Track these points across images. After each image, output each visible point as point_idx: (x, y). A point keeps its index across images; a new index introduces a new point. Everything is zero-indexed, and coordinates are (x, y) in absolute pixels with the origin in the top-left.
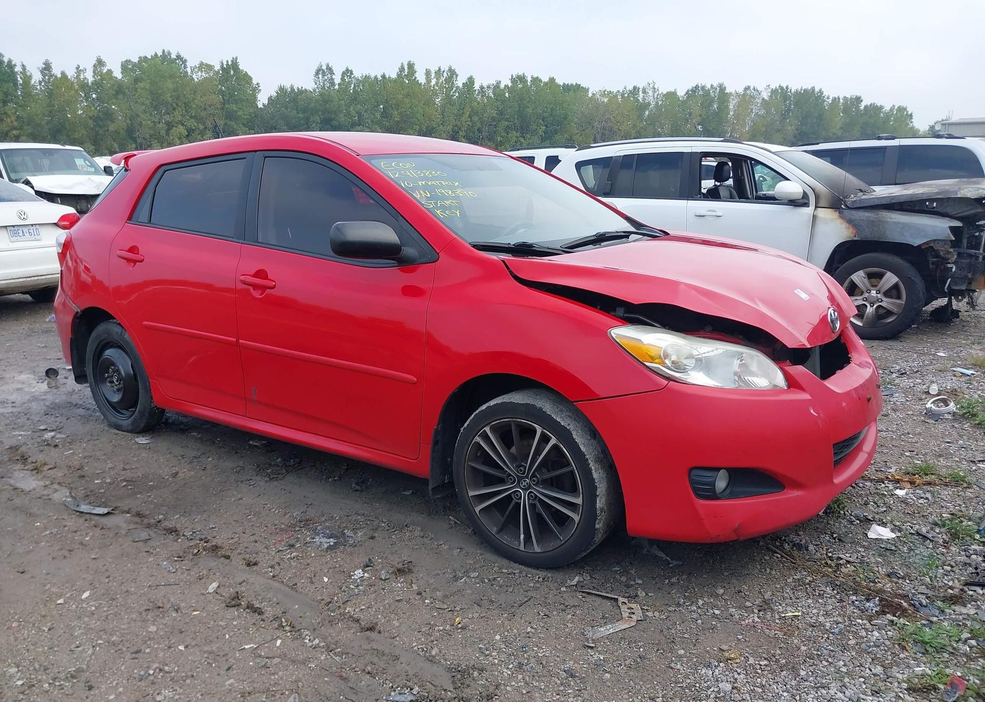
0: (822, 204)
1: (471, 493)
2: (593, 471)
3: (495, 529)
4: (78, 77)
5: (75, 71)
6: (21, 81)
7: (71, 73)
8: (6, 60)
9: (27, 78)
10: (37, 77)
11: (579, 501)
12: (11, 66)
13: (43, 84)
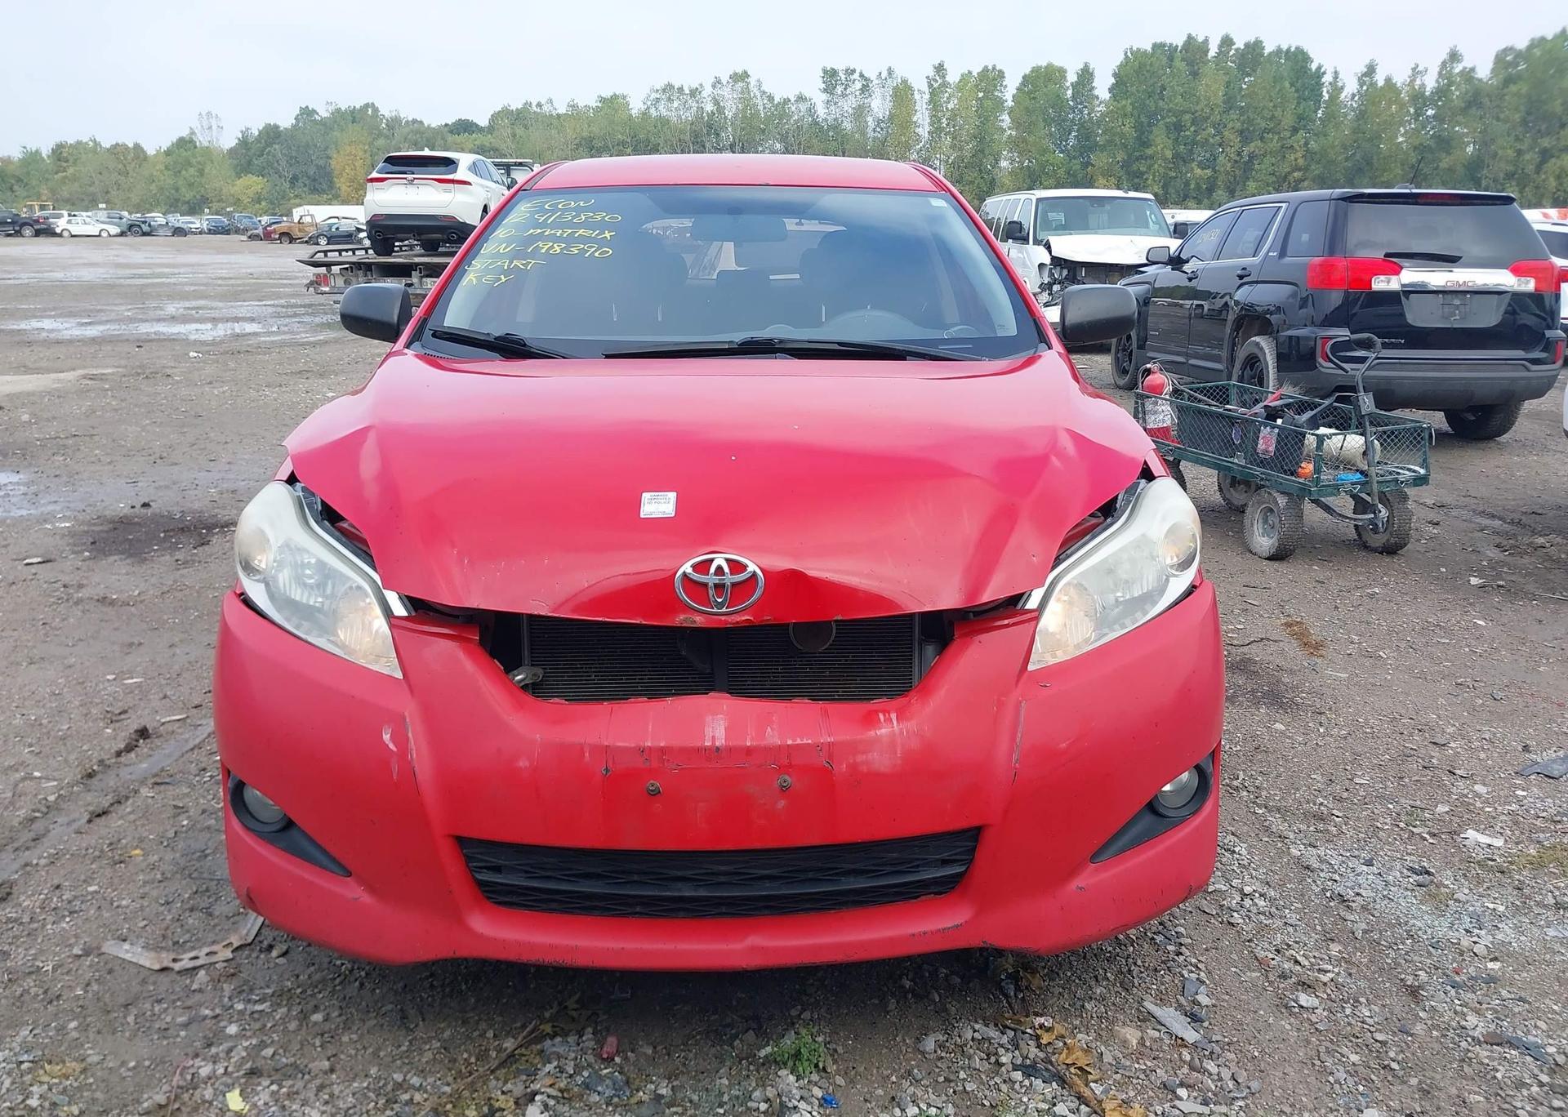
4: (1412, 81)
5: (1410, 72)
6: (1326, 96)
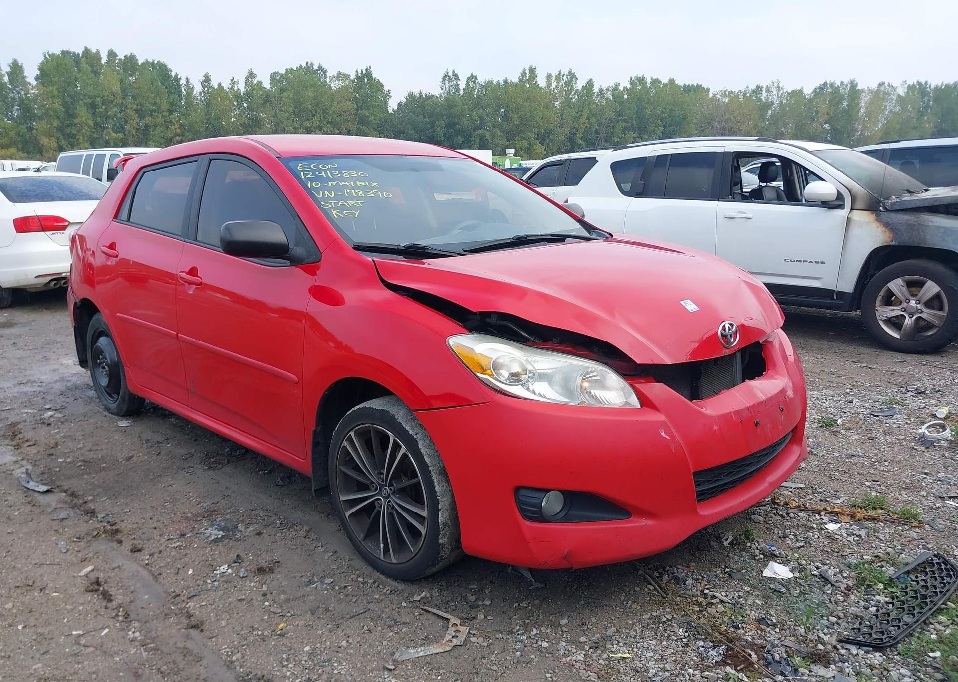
0: (857, 207)
1: (343, 498)
2: (436, 484)
3: (362, 536)
4: (232, 88)
5: (230, 82)
6: (184, 93)
7: (226, 85)
8: (173, 74)
9: (190, 90)
10: (198, 88)
11: (424, 513)
12: (177, 79)
13: (202, 95)
